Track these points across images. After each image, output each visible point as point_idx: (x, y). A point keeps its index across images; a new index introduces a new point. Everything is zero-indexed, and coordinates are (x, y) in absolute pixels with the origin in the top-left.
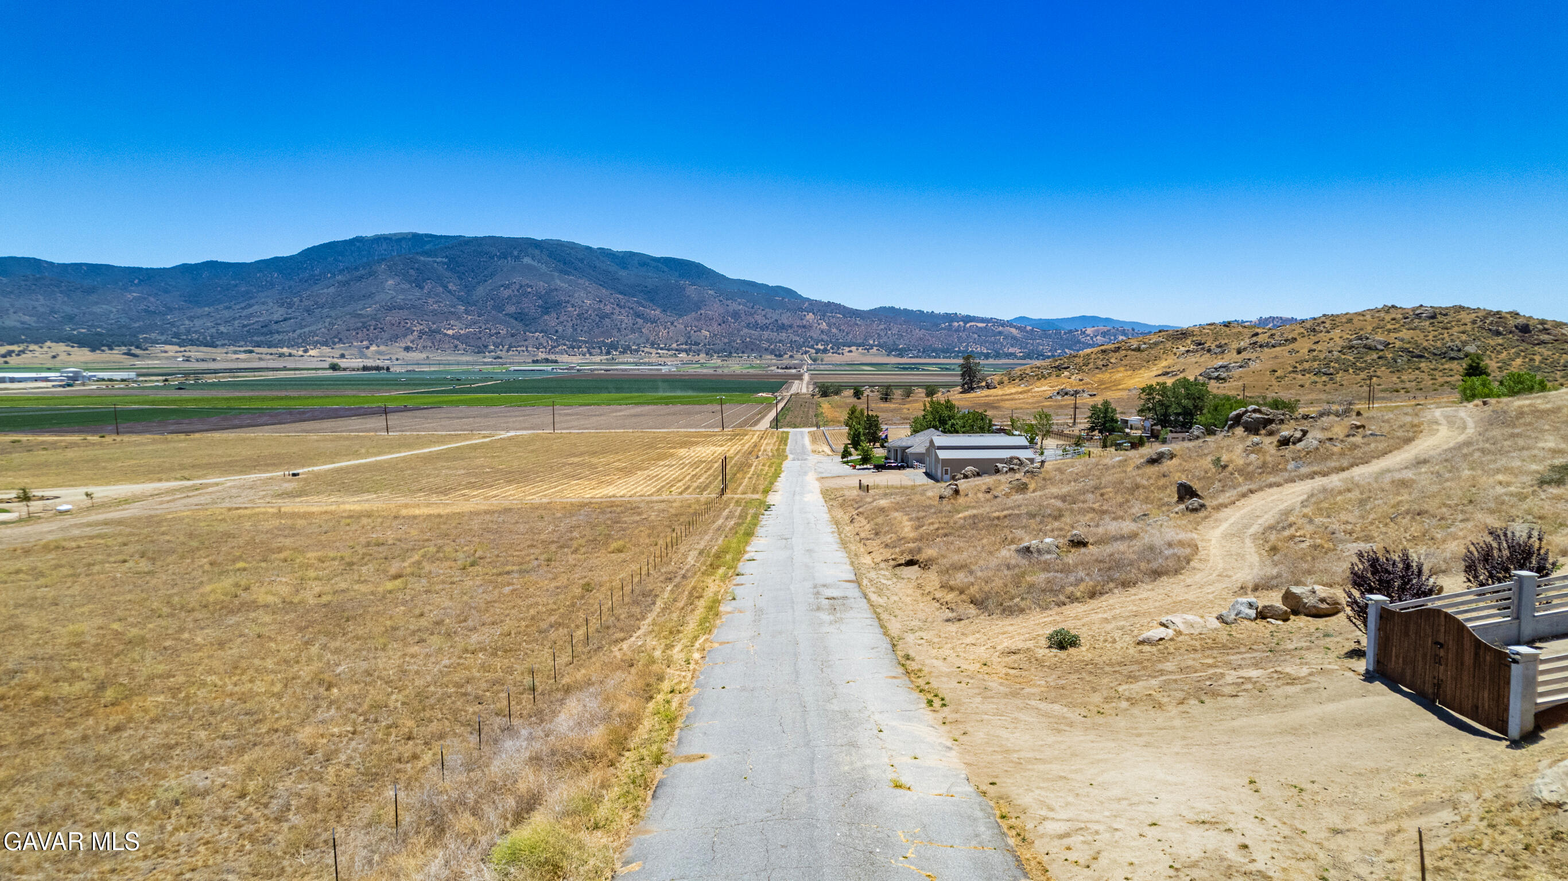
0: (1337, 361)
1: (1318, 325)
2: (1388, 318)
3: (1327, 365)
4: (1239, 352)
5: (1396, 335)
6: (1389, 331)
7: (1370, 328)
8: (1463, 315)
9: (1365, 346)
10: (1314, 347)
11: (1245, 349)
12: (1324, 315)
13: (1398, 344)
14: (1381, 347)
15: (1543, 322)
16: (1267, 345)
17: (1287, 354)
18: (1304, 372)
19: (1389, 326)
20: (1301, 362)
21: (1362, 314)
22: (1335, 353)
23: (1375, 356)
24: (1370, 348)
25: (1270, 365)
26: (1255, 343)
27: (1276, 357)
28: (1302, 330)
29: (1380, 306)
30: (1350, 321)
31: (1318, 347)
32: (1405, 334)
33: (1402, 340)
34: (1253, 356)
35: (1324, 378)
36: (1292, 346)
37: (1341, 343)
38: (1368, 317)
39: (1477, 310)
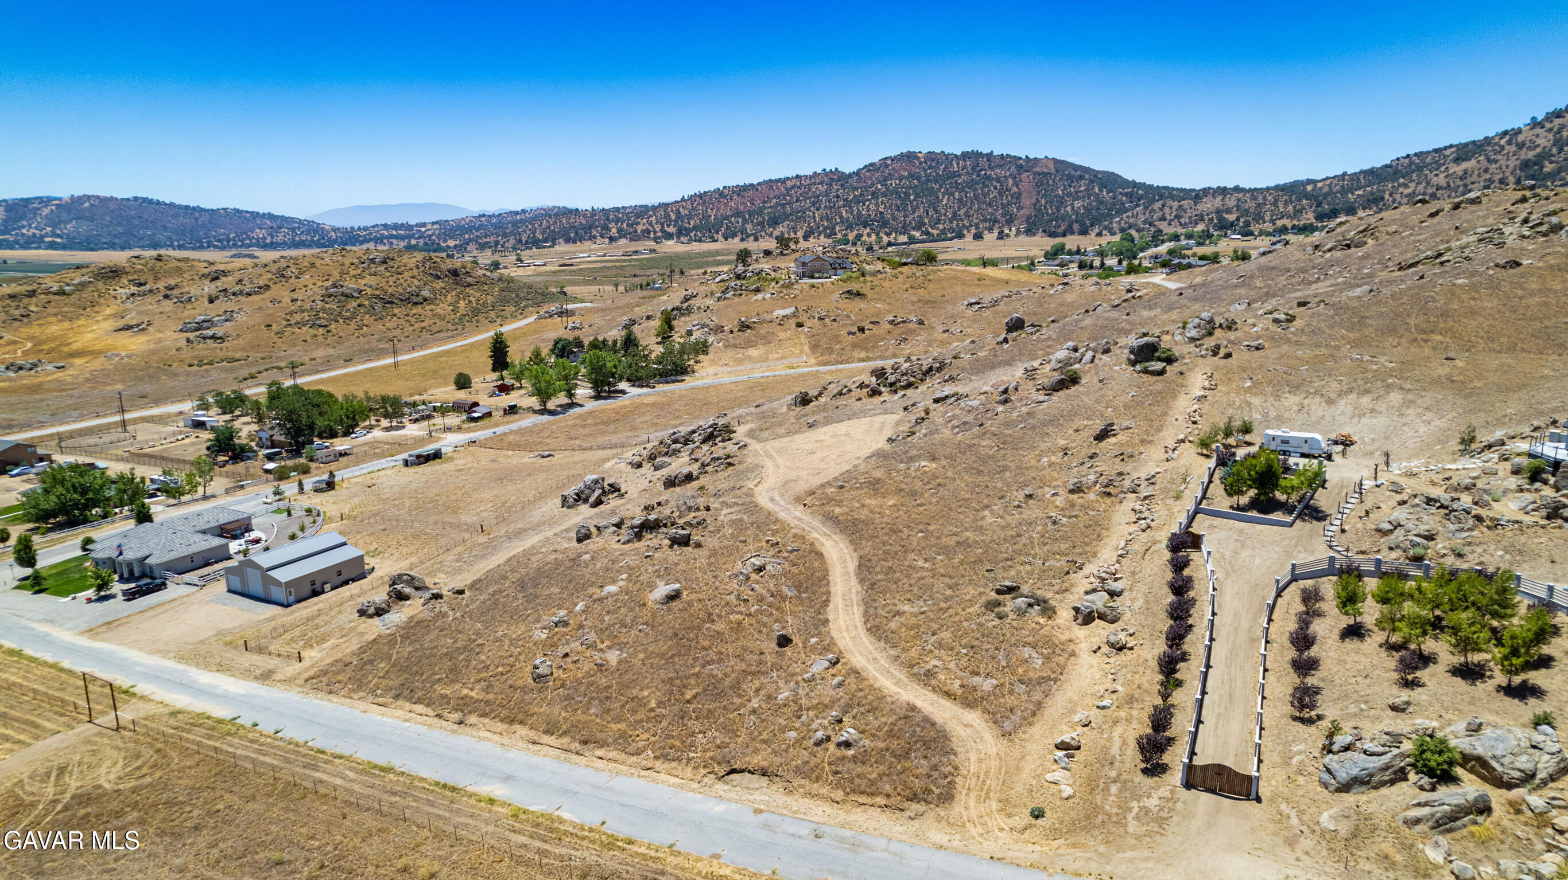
0: (324, 311)
1: (284, 269)
2: (348, 263)
3: (318, 317)
4: (211, 301)
5: (364, 282)
6: (356, 277)
7: (337, 275)
8: (405, 260)
9: (343, 294)
10: (293, 296)
11: (214, 296)
13: (369, 290)
14: (355, 295)
16: (238, 292)
17: (271, 304)
18: (299, 325)
19: (352, 272)
20: (290, 314)
22: (318, 302)
23: (355, 304)
24: (347, 296)
25: (258, 317)
26: (223, 289)
27: (260, 308)
30: (314, 266)
31: (299, 295)
32: (370, 280)
33: (370, 286)
34: (231, 305)
35: (321, 330)
36: (269, 294)
37: (318, 290)
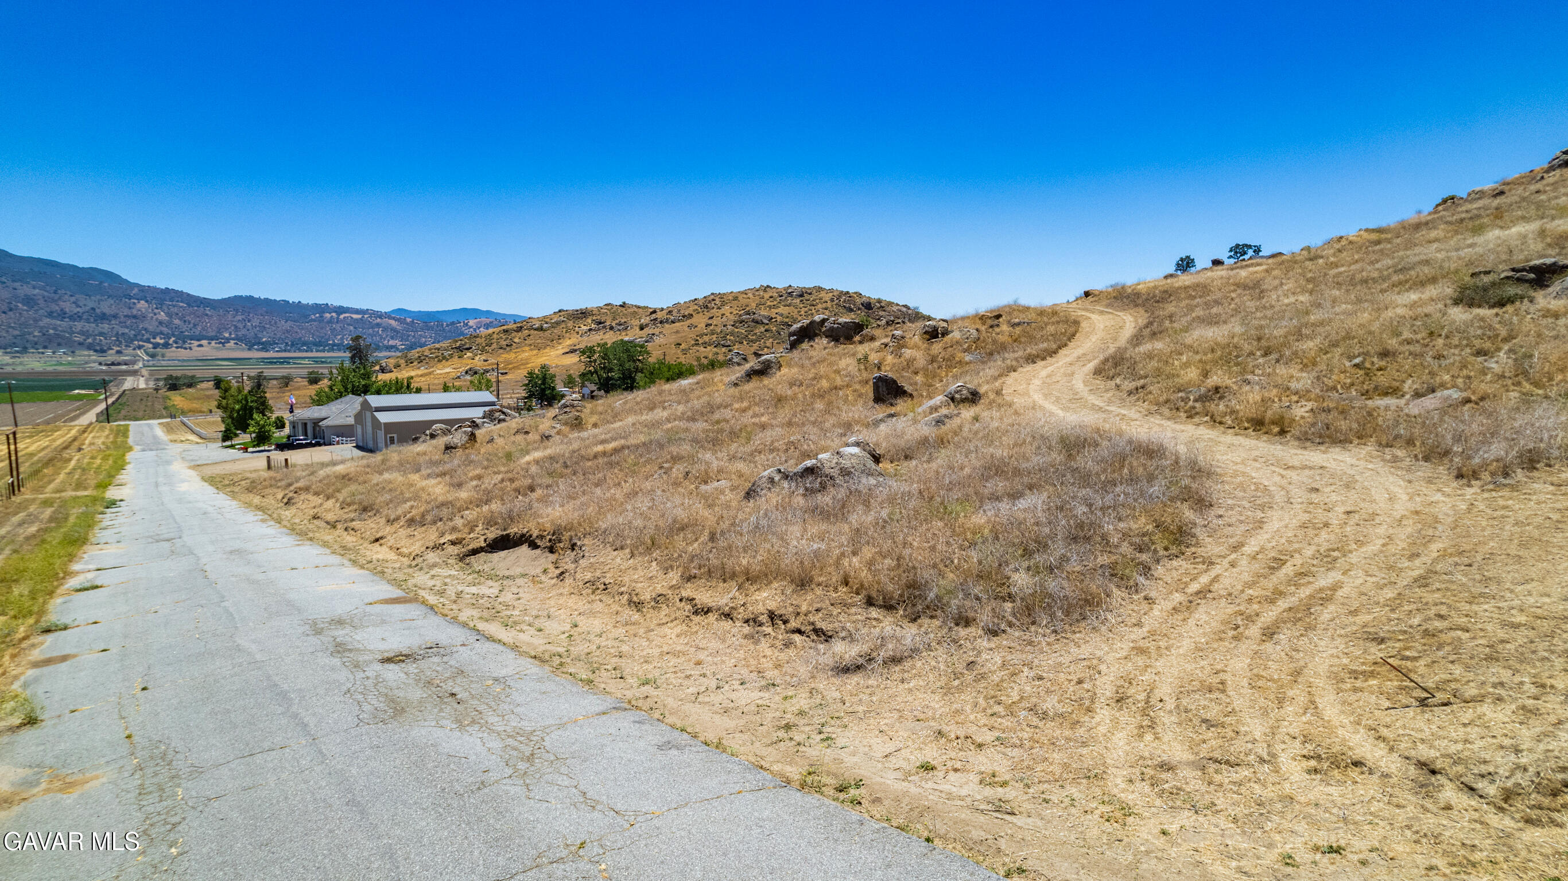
0: (732, 334)
1: (710, 302)
2: (767, 296)
3: (724, 338)
4: (642, 328)
5: (777, 311)
6: (770, 307)
7: (754, 305)
8: (823, 294)
9: (753, 321)
10: (710, 322)
11: (647, 325)
12: (712, 294)
13: (779, 319)
14: (766, 321)
15: (879, 301)
16: (667, 321)
17: (687, 329)
18: (705, 344)
19: (769, 303)
20: (701, 335)
21: (745, 293)
22: (730, 327)
23: (763, 329)
24: (757, 322)
25: (673, 339)
26: (656, 319)
27: (677, 332)
28: (696, 307)
29: (758, 287)
30: (736, 298)
31: (714, 322)
32: (783, 310)
33: (782, 315)
34: (657, 331)
35: (724, 349)
36: (689, 322)
37: (732, 317)
38: (750, 295)
39: (831, 291)
